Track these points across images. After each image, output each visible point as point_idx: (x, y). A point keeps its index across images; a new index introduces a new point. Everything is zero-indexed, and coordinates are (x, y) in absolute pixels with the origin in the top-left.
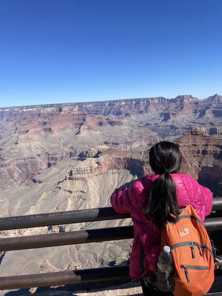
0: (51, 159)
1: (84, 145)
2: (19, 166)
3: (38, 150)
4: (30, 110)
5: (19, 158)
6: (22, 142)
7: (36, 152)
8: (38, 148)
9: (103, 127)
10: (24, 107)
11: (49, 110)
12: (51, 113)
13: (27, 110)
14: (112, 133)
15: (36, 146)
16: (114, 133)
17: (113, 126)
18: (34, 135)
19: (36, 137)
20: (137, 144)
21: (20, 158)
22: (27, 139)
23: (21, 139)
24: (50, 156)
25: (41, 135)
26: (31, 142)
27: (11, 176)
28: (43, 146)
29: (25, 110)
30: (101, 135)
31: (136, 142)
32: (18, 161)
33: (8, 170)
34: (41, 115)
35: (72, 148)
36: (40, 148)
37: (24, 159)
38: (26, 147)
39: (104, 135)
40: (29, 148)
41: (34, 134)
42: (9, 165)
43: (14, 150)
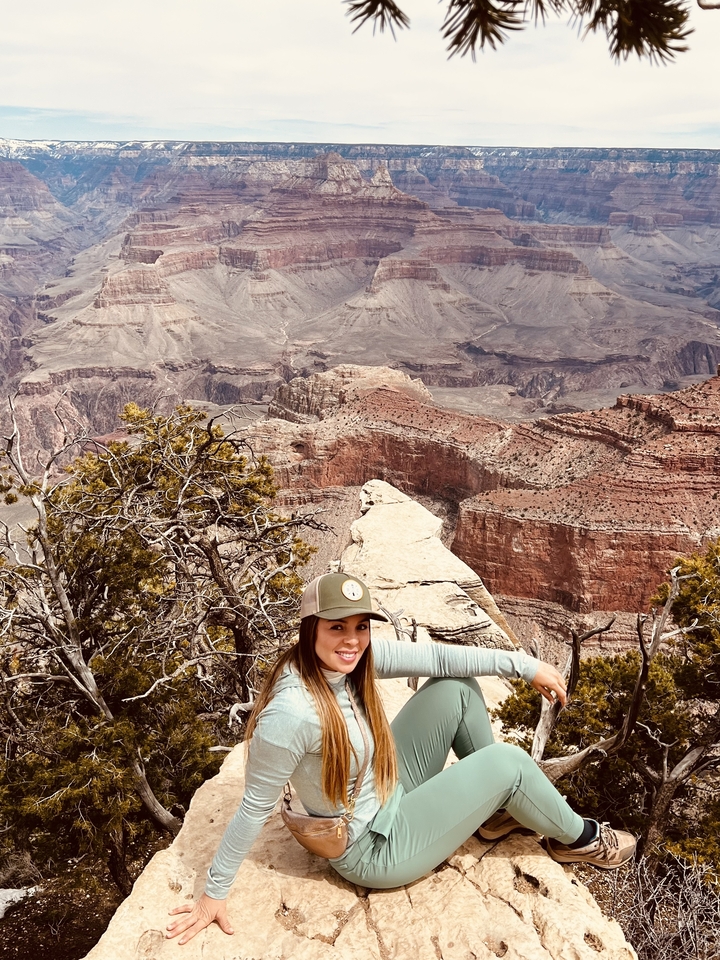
0: (217, 388)
1: (369, 348)
2: (81, 399)
3: (174, 342)
4: (215, 163)
5: (90, 366)
6: (118, 302)
7: (166, 351)
8: (179, 338)
9: (485, 274)
10: (193, 149)
11: (283, 168)
12: (284, 187)
13: (204, 160)
14: (517, 307)
15: (173, 327)
16: (529, 307)
17: (531, 275)
18: (183, 275)
19: (184, 285)
20: (617, 372)
21: (93, 370)
22: (139, 290)
23: (118, 288)
24: (217, 378)
25: (213, 281)
26: (153, 304)
27: (44, 438)
28: (199, 328)
29: (194, 161)
30: (464, 309)
31: (615, 367)
32: (85, 381)
33: (34, 412)
34: (246, 191)
35: (314, 354)
36: (186, 338)
37: (108, 376)
38: (132, 324)
39: (479, 310)
40: (141, 332)
41: (182, 271)
42: (42, 390)
43: (81, 330)
